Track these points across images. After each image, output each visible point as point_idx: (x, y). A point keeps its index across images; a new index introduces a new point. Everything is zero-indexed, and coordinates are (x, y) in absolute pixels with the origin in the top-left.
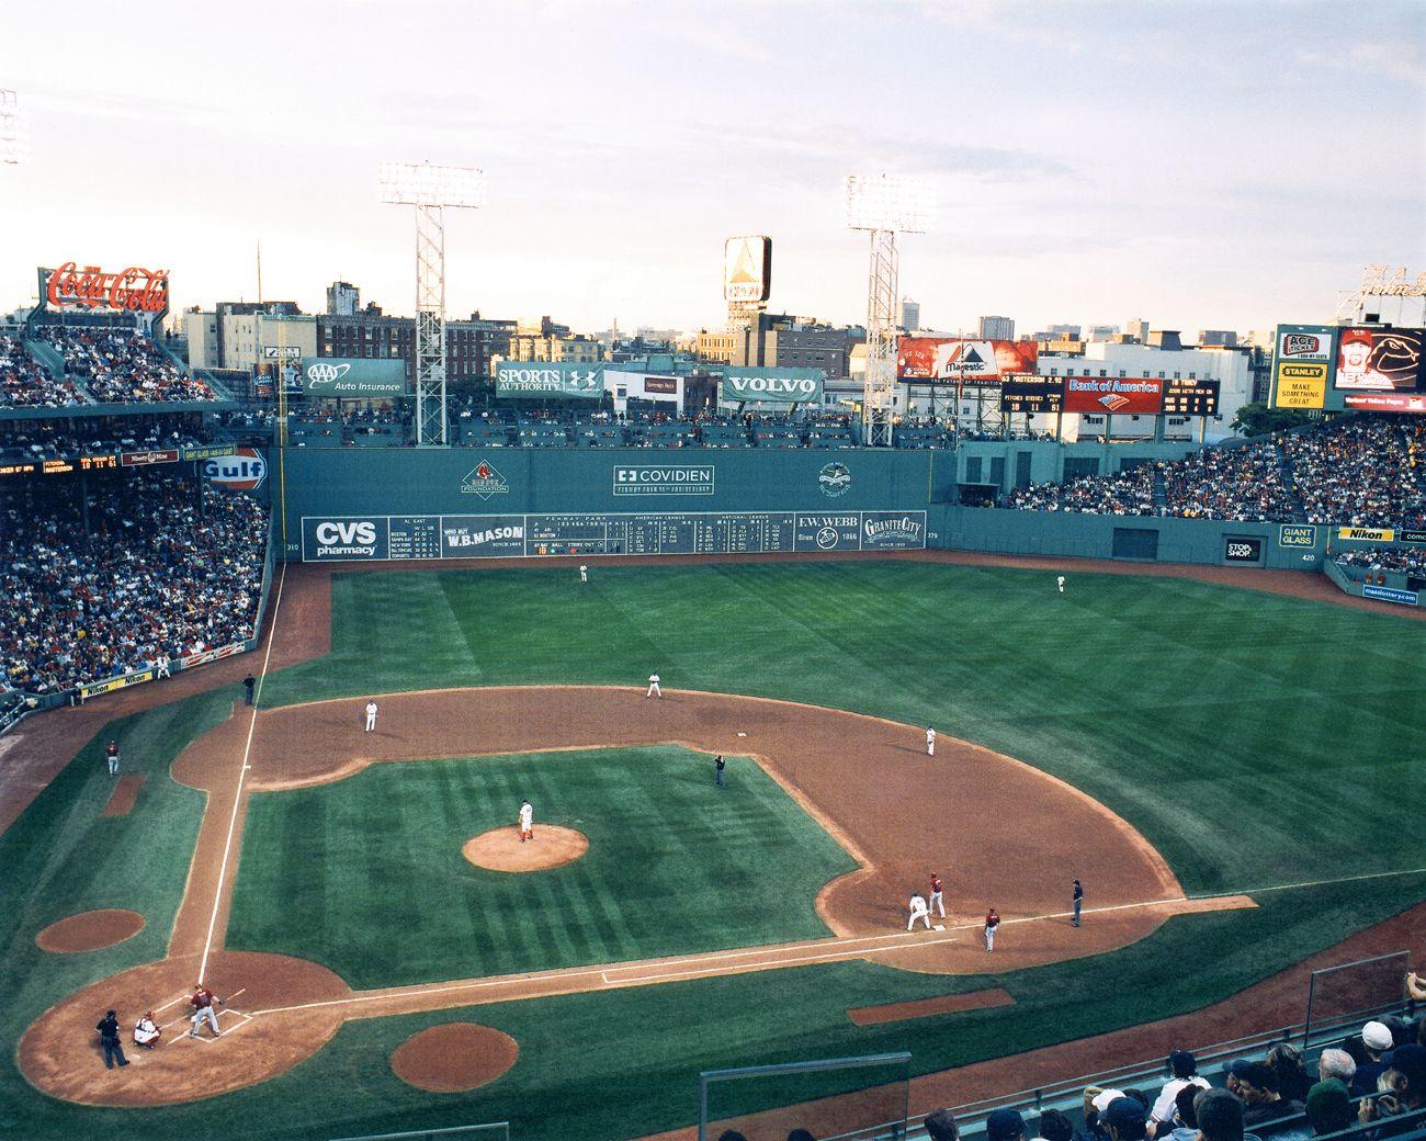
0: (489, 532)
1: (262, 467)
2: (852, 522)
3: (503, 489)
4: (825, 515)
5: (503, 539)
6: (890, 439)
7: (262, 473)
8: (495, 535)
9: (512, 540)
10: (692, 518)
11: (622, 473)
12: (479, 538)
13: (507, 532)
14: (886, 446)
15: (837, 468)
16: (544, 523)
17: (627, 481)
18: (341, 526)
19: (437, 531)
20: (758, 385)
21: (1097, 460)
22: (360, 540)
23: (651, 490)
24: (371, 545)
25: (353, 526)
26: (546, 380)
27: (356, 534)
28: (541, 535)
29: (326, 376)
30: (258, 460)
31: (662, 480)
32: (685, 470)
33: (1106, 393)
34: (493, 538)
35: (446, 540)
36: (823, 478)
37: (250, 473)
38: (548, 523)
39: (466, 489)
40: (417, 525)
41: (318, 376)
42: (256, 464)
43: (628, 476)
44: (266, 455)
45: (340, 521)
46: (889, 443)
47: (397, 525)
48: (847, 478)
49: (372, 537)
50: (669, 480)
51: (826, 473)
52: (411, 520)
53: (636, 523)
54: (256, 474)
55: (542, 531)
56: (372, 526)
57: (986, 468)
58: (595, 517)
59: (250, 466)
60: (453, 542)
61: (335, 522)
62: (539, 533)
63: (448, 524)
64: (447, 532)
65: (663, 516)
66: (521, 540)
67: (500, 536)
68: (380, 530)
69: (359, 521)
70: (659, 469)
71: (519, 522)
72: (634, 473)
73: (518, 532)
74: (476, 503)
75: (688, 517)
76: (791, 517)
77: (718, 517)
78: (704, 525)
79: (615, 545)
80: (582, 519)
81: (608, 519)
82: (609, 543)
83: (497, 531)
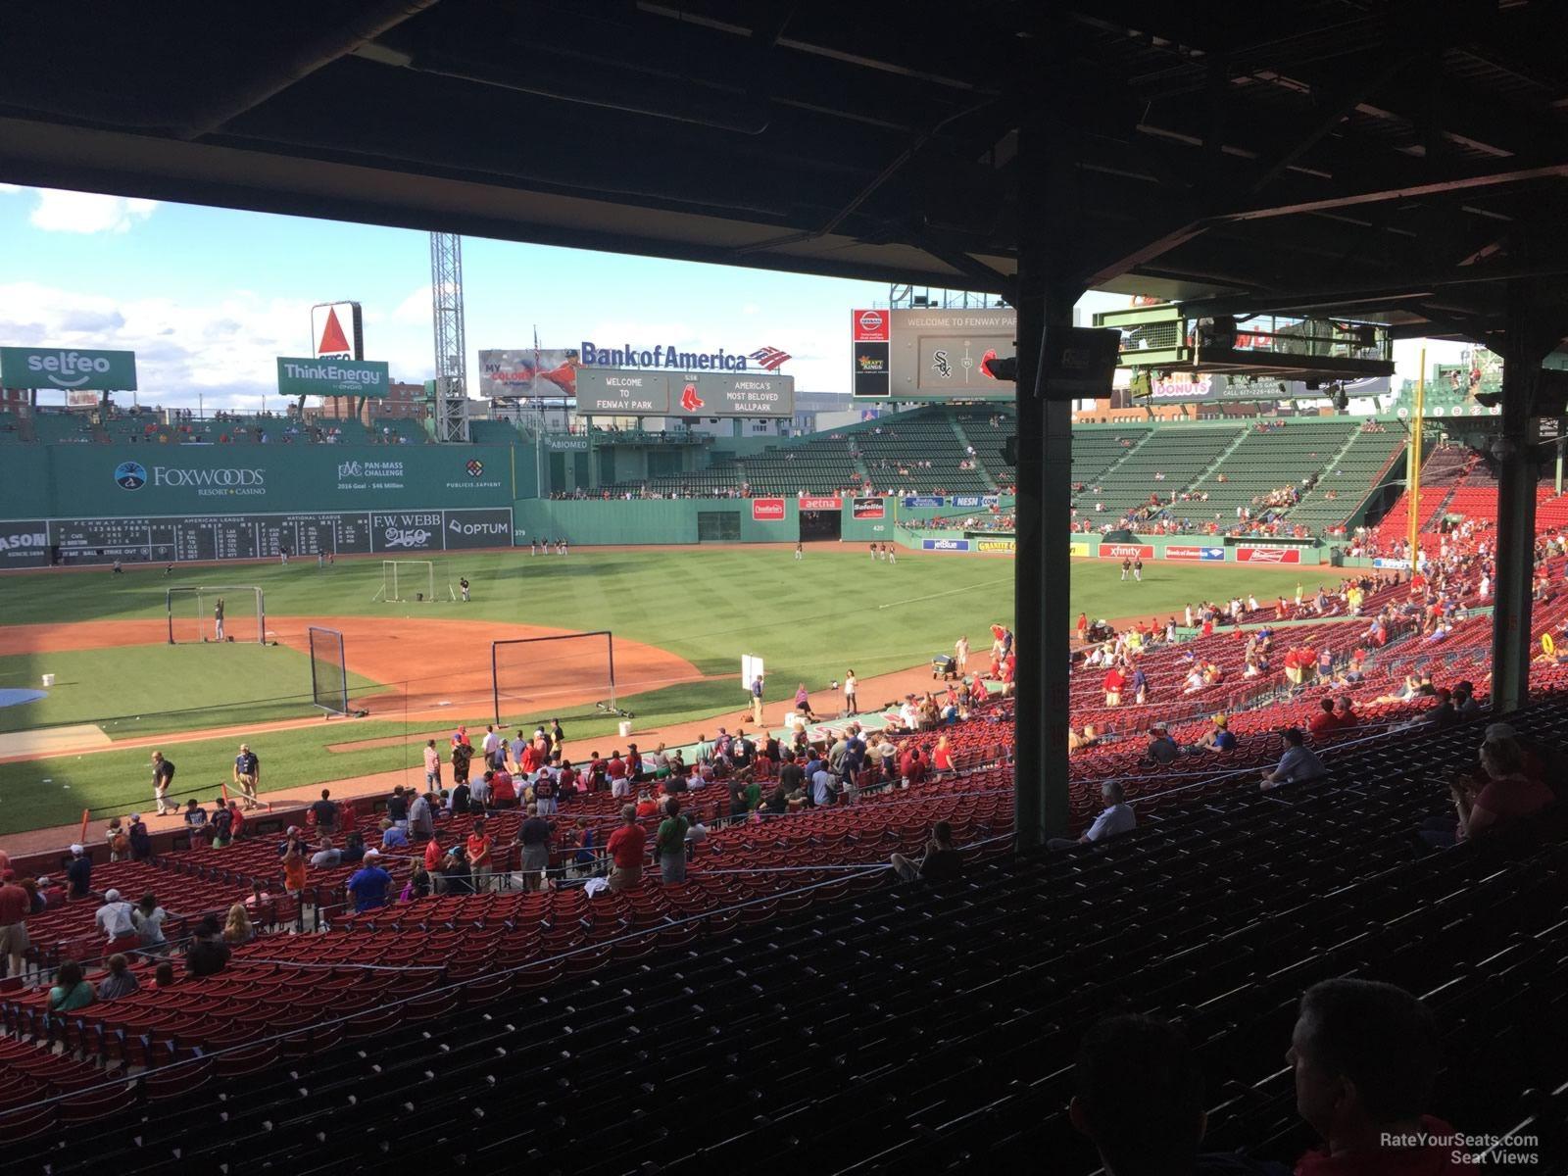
2: (435, 521)
4: (403, 515)
5: (21, 548)
6: (467, 434)
8: (9, 543)
9: (32, 548)
10: (254, 520)
13: (25, 540)
14: (463, 441)
16: (71, 529)
28: (69, 543)
34: (7, 547)
38: (78, 529)
46: (467, 438)
53: (186, 528)
55: (68, 538)
58: (135, 520)
62: (67, 539)
65: (218, 518)
66: (44, 549)
67: (17, 544)
71: (39, 528)
73: (40, 540)
75: (247, 519)
76: (366, 516)
77: (284, 518)
78: (267, 527)
79: (162, 551)
80: (119, 523)
81: (152, 522)
82: (155, 550)
83: (13, 538)
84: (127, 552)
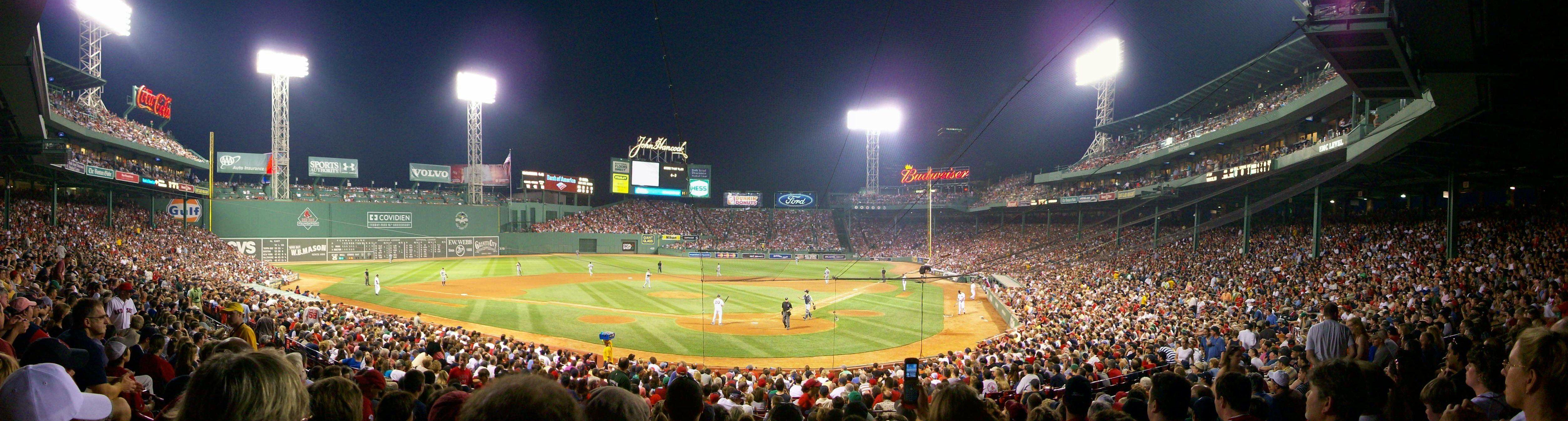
0: (310, 248)
1: (199, 210)
2: (469, 242)
3: (316, 224)
4: (459, 239)
5: (317, 252)
6: (482, 201)
7: (199, 213)
8: (313, 249)
9: (321, 252)
10: (404, 240)
11: (371, 216)
12: (305, 251)
13: (316, 248)
15: (463, 214)
16: (336, 243)
17: (374, 221)
18: (239, 243)
19: (285, 247)
20: (424, 173)
21: (556, 212)
22: (248, 251)
23: (384, 226)
24: (253, 254)
25: (244, 243)
26: (332, 167)
27: (246, 248)
28: (336, 249)
29: (228, 162)
30: (198, 206)
31: (389, 220)
32: (399, 214)
33: (559, 182)
34: (312, 251)
35: (290, 251)
36: (457, 220)
37: (194, 213)
38: (339, 242)
39: (300, 223)
40: (276, 243)
41: (225, 162)
42: (197, 208)
43: (374, 217)
44: (202, 203)
45: (238, 240)
46: (482, 203)
47: (267, 244)
48: (466, 220)
49: (254, 250)
50: (392, 221)
51: (458, 217)
52: (273, 240)
53: (379, 243)
54: (196, 214)
55: (335, 247)
56: (254, 244)
57: (519, 215)
58: (360, 240)
59: (194, 209)
60: (293, 253)
61: (235, 241)
62: (333, 248)
63: (291, 243)
64: (290, 247)
65: (391, 240)
66: (325, 252)
67: (315, 250)
68: (258, 247)
69: (248, 241)
70: (388, 214)
71: (323, 242)
72: (376, 216)
73: (324, 248)
74: (303, 231)
75: (401, 240)
76: (444, 240)
77: (415, 240)
78: (408, 244)
79: (369, 255)
80: (354, 240)
81: (366, 240)
82: (366, 254)
83: (314, 247)
84: (356, 255)
